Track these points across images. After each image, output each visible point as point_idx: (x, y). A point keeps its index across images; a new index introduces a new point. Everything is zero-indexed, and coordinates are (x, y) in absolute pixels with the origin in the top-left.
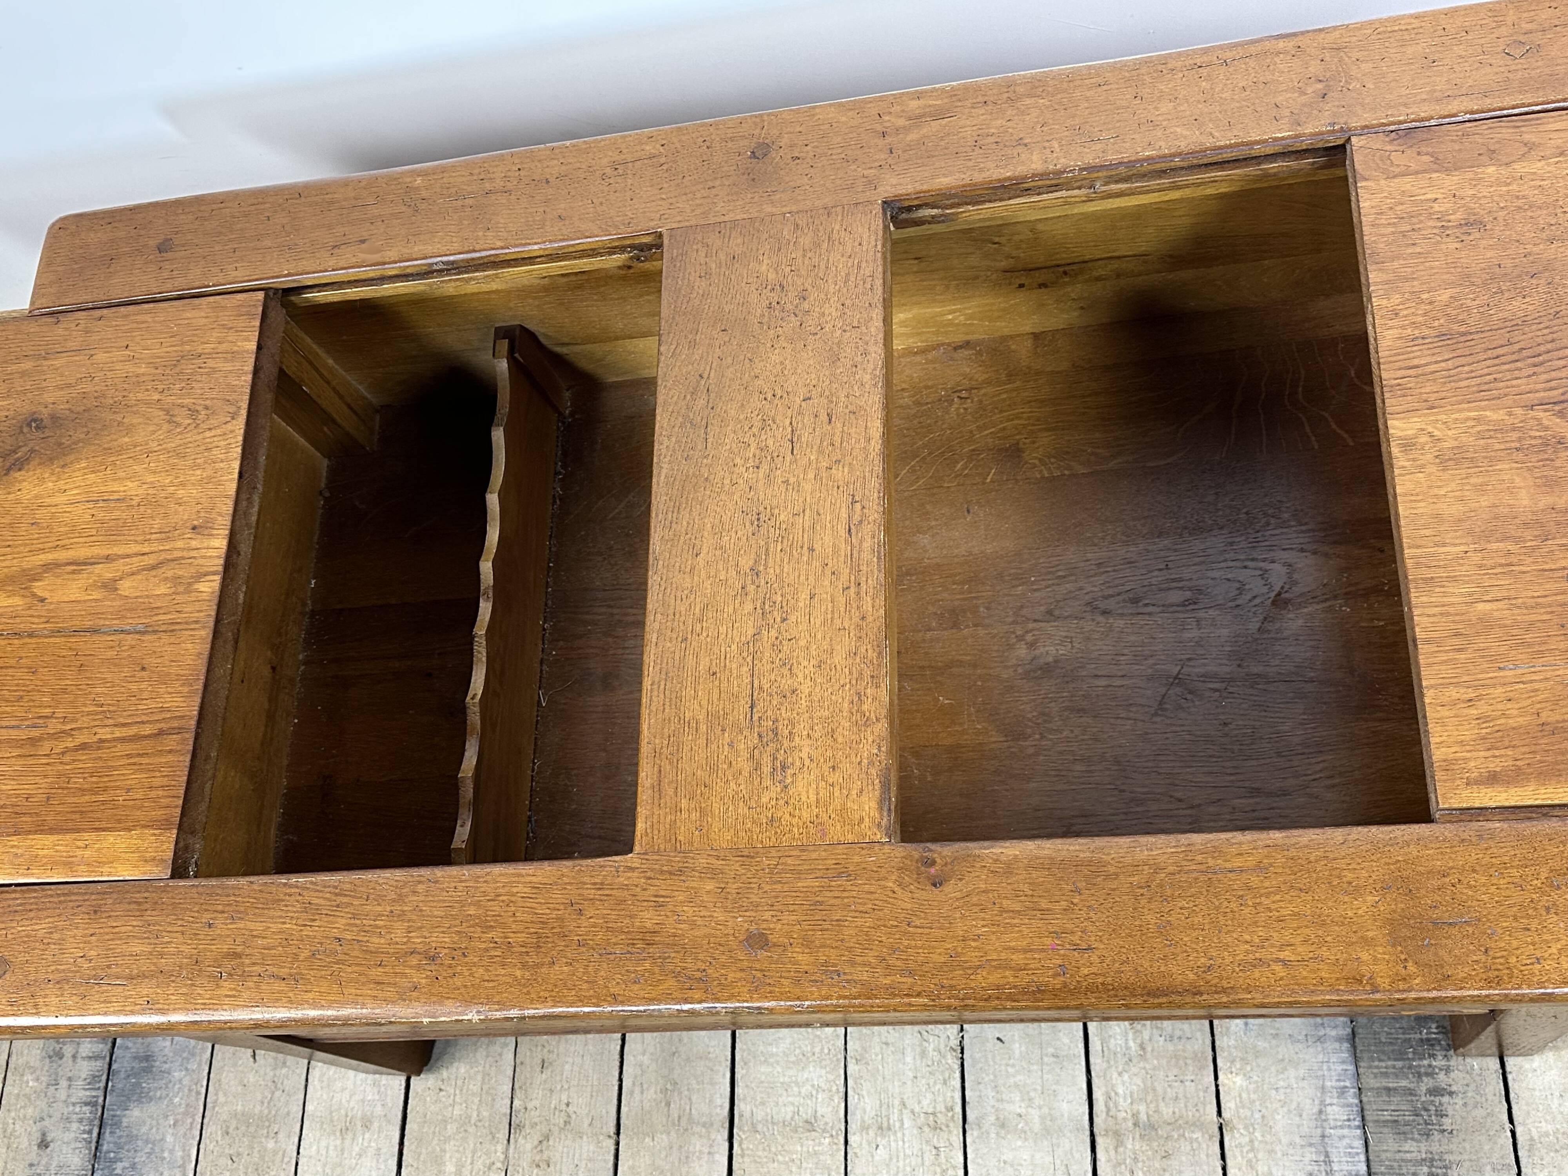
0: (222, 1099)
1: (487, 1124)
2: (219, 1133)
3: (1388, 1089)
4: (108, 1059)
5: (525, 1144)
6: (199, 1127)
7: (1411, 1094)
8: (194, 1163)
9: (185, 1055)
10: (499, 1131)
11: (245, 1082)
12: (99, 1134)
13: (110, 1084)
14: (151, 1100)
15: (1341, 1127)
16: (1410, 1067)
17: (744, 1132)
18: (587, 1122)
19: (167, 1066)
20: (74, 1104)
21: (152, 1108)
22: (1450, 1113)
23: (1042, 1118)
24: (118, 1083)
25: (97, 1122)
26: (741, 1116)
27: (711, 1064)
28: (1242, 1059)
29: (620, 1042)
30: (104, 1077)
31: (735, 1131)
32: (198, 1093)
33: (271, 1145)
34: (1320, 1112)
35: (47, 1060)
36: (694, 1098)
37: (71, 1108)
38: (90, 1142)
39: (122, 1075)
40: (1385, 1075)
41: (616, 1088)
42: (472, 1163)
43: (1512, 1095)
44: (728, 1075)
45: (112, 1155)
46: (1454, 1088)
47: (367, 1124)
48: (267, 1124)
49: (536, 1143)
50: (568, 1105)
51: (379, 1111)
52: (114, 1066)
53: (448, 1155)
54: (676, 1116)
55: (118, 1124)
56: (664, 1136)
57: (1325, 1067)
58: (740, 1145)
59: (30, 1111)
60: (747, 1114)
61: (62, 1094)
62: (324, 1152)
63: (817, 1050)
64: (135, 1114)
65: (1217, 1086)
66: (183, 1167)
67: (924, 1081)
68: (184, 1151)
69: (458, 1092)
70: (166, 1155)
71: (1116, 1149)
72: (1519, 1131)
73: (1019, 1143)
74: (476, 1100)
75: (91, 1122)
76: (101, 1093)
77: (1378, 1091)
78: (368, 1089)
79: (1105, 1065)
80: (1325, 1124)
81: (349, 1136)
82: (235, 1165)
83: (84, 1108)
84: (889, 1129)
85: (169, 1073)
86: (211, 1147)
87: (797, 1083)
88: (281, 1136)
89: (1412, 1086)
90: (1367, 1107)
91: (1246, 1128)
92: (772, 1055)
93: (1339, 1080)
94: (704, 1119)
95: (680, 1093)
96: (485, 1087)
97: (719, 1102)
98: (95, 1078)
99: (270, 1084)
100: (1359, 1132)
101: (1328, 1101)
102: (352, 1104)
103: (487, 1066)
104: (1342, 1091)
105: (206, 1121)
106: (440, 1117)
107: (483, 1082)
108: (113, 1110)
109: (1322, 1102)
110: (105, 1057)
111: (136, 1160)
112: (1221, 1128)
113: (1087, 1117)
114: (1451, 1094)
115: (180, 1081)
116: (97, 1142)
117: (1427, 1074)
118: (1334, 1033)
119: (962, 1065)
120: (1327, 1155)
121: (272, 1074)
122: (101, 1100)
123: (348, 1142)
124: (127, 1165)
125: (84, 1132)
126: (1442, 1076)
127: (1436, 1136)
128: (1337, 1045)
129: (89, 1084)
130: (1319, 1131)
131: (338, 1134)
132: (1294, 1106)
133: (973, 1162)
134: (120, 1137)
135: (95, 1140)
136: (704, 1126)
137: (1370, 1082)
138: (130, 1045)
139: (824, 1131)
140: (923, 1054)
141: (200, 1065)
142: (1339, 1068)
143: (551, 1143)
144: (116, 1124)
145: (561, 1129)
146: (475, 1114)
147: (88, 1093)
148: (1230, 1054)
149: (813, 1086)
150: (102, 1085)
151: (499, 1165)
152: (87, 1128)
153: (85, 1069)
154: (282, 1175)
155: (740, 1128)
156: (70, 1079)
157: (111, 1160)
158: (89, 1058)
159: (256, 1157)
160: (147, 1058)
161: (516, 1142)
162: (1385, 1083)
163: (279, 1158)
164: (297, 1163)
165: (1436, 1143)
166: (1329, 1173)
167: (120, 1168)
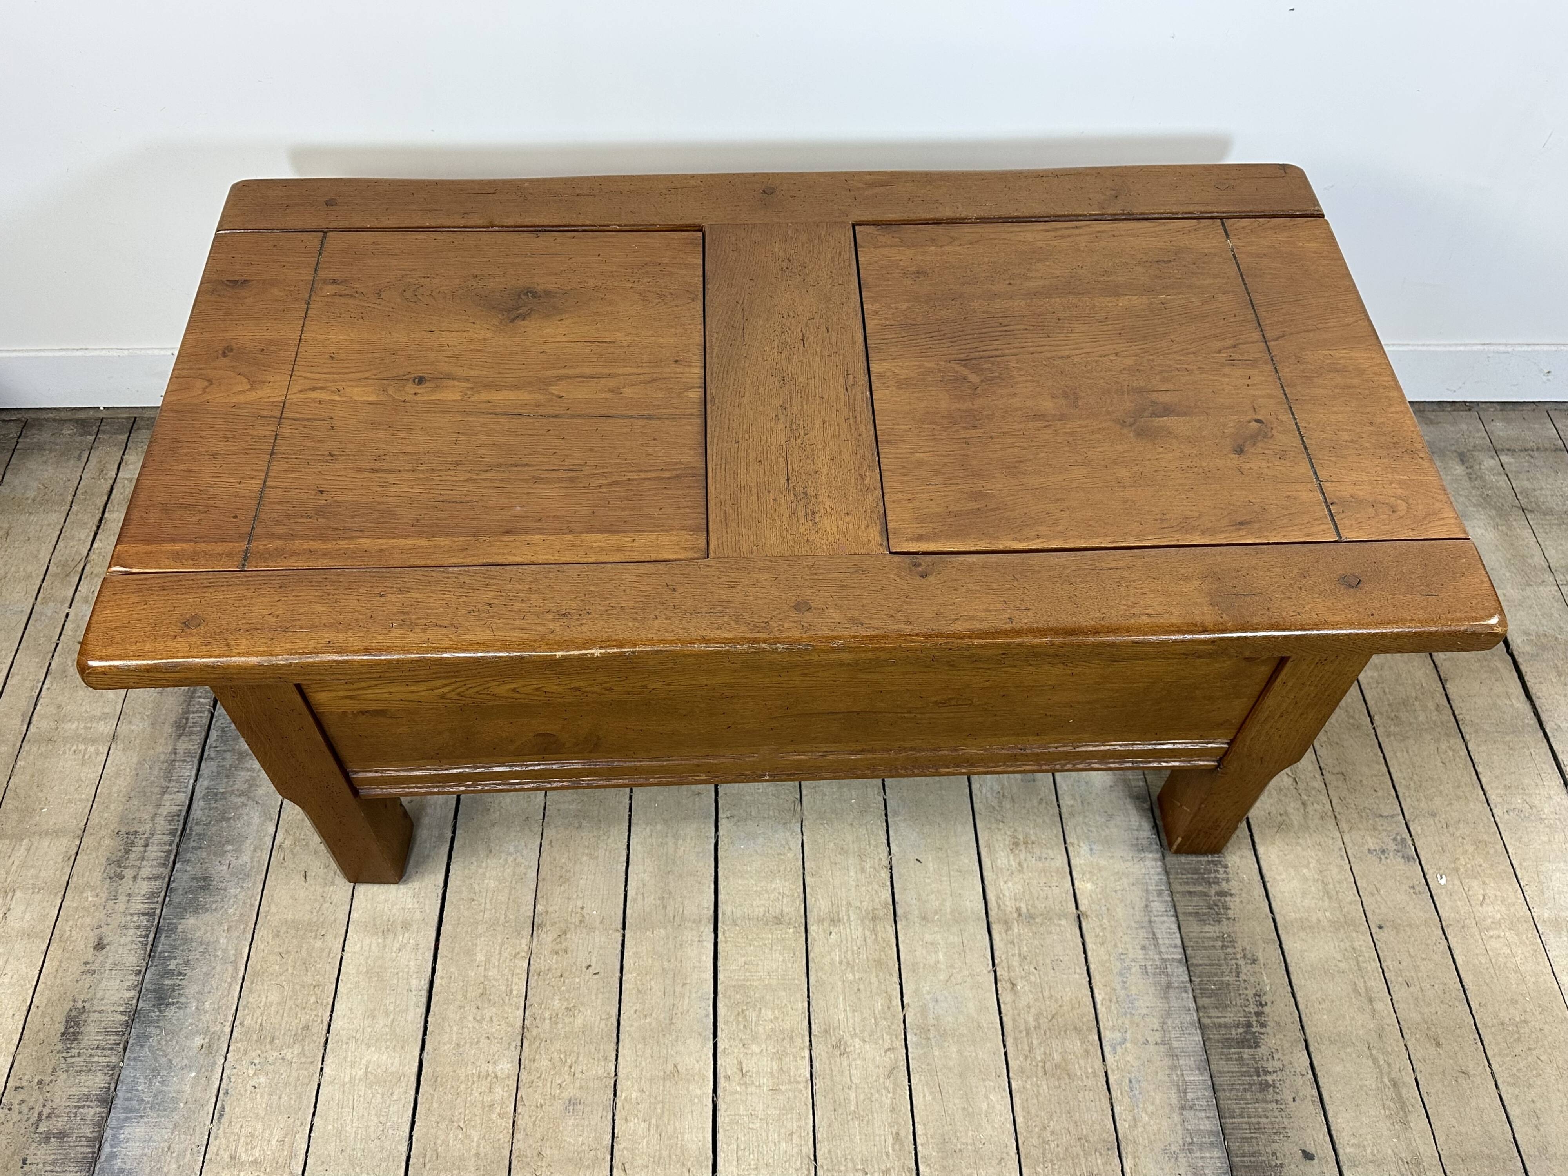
0: (274, 909)
1: (513, 924)
2: (270, 936)
3: (1190, 893)
4: (167, 879)
5: (546, 937)
6: (251, 932)
7: (1205, 895)
8: (245, 959)
9: (241, 876)
10: (523, 929)
11: (297, 897)
12: (154, 939)
13: (167, 899)
14: (207, 910)
15: (1162, 916)
16: (1203, 878)
17: (727, 925)
18: (598, 921)
19: (223, 885)
20: (132, 915)
21: (207, 917)
22: (1232, 907)
23: (953, 912)
24: (177, 898)
25: (153, 929)
26: (724, 914)
27: (699, 879)
28: (1090, 872)
29: (625, 864)
30: (163, 894)
31: (720, 924)
32: (252, 905)
33: (318, 944)
34: (1147, 906)
35: (109, 881)
36: (686, 903)
37: (129, 918)
38: (146, 944)
39: (180, 892)
40: (1187, 883)
41: (623, 896)
42: (500, 953)
43: (1271, 896)
44: (712, 887)
45: (166, 954)
46: (1233, 892)
47: (406, 926)
48: (316, 928)
49: (556, 936)
50: (582, 908)
51: (418, 915)
52: (173, 885)
53: (479, 948)
54: (672, 916)
55: (173, 929)
56: (662, 930)
57: (1147, 877)
58: (724, 933)
59: (88, 920)
60: (729, 913)
61: (121, 906)
62: (367, 948)
63: (782, 869)
64: (190, 921)
65: (1074, 890)
66: (235, 962)
67: (864, 888)
68: (236, 950)
69: (488, 901)
70: (219, 953)
71: (1006, 931)
72: (1277, 918)
73: (936, 929)
74: (504, 907)
75: (148, 929)
76: (159, 906)
77: (1184, 893)
78: (409, 900)
79: (995, 877)
80: (1151, 914)
81: (391, 936)
82: (284, 960)
83: (142, 918)
84: (839, 921)
85: (225, 890)
86: (262, 947)
88: (327, 937)
89: (1205, 890)
90: (1177, 904)
91: (1097, 916)
92: (747, 872)
93: (1157, 886)
94: (694, 917)
95: (674, 899)
96: (511, 897)
97: (706, 905)
98: (153, 894)
99: (319, 898)
100: (1174, 919)
101: (1151, 899)
102: (394, 911)
103: (514, 882)
104: (1160, 893)
105: (257, 927)
106: (472, 920)
107: (510, 894)
108: (170, 919)
109: (1147, 900)
110: (164, 879)
111: (190, 958)
112: (1079, 917)
113: (984, 911)
114: (1231, 895)
115: (235, 896)
116: (152, 945)
117: (1214, 883)
118: (1151, 855)
119: (891, 877)
120: (1154, 934)
121: (321, 890)
122: (158, 912)
123: (388, 941)
124: (181, 962)
125: (141, 936)
126: (1224, 884)
127: (1225, 922)
128: (1154, 863)
129: (148, 898)
130: (1147, 918)
131: (380, 934)
132: (1128, 902)
133: (903, 942)
134: (174, 940)
135: (150, 943)
136: (694, 922)
137: (1177, 887)
138: (188, 869)
139: (789, 924)
140: (863, 870)
141: (255, 883)
142: (1157, 878)
143: (568, 936)
144: (172, 930)
145: (576, 926)
146: (503, 917)
147: (146, 906)
148: (1082, 869)
149: (779, 893)
150: (160, 899)
151: (523, 954)
152: (143, 933)
153: (145, 887)
154: (328, 967)
155: (723, 923)
156: (129, 895)
157: (165, 959)
158: (149, 879)
159: (304, 953)
160: (205, 879)
161: (538, 936)
162: (1187, 888)
163: (325, 954)
164: (342, 958)
165: (1225, 926)
166: (1157, 945)
167: (172, 965)
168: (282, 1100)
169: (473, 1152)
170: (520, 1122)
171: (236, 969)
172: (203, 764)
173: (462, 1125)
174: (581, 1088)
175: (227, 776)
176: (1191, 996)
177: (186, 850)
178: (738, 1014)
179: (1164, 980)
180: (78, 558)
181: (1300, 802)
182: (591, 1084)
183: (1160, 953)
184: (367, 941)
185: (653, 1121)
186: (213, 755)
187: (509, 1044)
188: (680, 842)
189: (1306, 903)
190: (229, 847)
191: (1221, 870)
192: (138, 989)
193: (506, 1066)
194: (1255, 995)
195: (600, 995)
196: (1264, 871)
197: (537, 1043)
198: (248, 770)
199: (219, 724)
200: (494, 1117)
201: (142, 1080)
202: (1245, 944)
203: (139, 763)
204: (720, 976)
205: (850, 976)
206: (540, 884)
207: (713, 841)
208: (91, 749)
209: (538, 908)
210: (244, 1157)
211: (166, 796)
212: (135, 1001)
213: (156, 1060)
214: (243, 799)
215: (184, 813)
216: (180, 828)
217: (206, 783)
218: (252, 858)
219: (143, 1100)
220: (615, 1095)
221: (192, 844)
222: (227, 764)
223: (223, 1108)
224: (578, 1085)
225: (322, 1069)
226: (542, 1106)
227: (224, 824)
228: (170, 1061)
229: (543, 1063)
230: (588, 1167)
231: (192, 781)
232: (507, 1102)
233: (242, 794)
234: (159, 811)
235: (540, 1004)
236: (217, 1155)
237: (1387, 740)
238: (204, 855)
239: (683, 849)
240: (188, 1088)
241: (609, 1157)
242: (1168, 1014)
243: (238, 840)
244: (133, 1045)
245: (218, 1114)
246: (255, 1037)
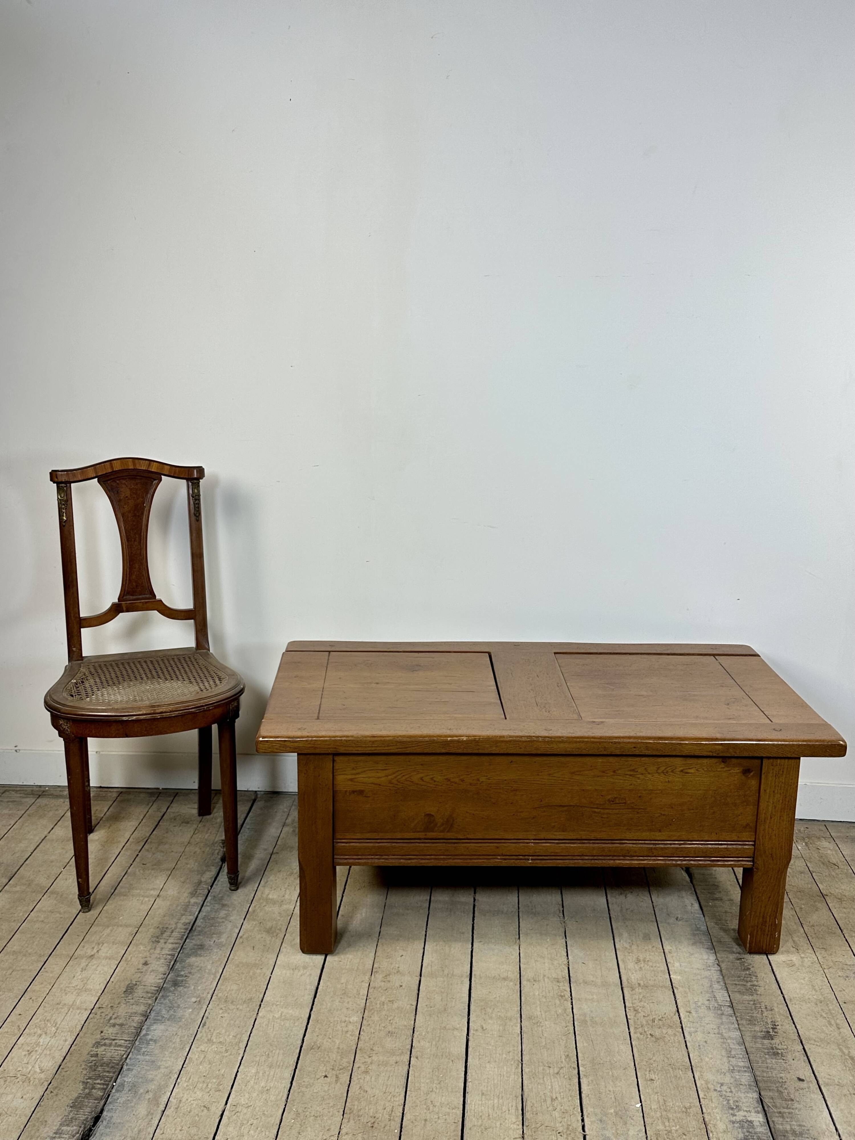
0: (236, 959)
1: (361, 971)
2: (234, 967)
3: (736, 984)
4: (182, 944)
5: (379, 976)
6: (224, 965)
7: (745, 986)
8: (220, 973)
9: (220, 946)
10: (367, 973)
11: (248, 955)
12: (174, 964)
13: (181, 952)
14: (202, 956)
15: (719, 990)
16: (744, 979)
17: (476, 979)
18: (407, 972)
19: (211, 948)
20: (163, 955)
21: (202, 958)
22: (760, 991)
23: (602, 982)
24: (186, 951)
25: (173, 960)
26: (475, 975)
27: (462, 962)
30: (179, 949)
31: (473, 978)
32: (225, 956)
33: (259, 971)
34: (711, 986)
35: (152, 943)
36: (454, 970)
37: (161, 956)
38: (170, 965)
39: (188, 949)
40: (734, 981)
41: (421, 963)
42: (354, 980)
43: (782, 988)
44: (469, 965)
45: (180, 969)
46: (760, 985)
47: (305, 968)
48: (257, 966)
49: (384, 976)
50: (399, 967)
51: (311, 964)
52: (184, 947)
53: (343, 978)
54: (447, 974)
55: (183, 961)
56: (441, 978)
57: (711, 976)
59: (140, 956)
61: (158, 951)
62: (284, 974)
63: (508, 961)
64: (193, 959)
66: (215, 974)
68: (216, 971)
70: (207, 971)
71: (632, 990)
72: (785, 996)
73: (593, 987)
74: (357, 965)
75: (171, 960)
76: (177, 953)
77: (732, 984)
78: (307, 959)
80: (713, 989)
81: (297, 970)
82: (240, 976)
83: (168, 956)
84: (538, 981)
85: (211, 950)
86: (229, 971)
87: (499, 968)
88: (263, 970)
89: (745, 984)
90: (728, 987)
91: (683, 989)
92: (488, 961)
93: (717, 980)
95: (448, 968)
96: (361, 960)
97: (465, 971)
98: (174, 949)
99: (260, 956)
100: (726, 991)
101: (713, 984)
102: (299, 962)
104: (718, 982)
105: (227, 964)
106: (339, 968)
108: (182, 958)
109: (711, 984)
110: (180, 944)
111: (192, 971)
112: (673, 988)
113: (619, 983)
114: (759, 987)
115: (217, 952)
116: (173, 966)
118: (714, 968)
119: (568, 968)
120: (714, 996)
121: (261, 954)
122: (176, 955)
123: (296, 972)
124: (187, 972)
126: (755, 982)
127: (755, 995)
128: (715, 971)
129: (172, 950)
130: (711, 990)
131: (291, 970)
132: (701, 984)
133: (574, 990)
134: (184, 965)
135: (172, 964)
136: (459, 976)
137: (728, 981)
138: (193, 942)
139: (511, 980)
140: (553, 963)
141: (227, 949)
143: (391, 976)
145: (395, 973)
146: (356, 968)
147: (170, 952)
148: (675, 971)
149: (506, 970)
150: (178, 951)
151: (366, 981)
152: (168, 961)
153: (170, 946)
154: (263, 980)
155: (475, 977)
156: (162, 948)
157: (179, 971)
158: (172, 943)
159: (251, 974)
160: (201, 945)
161: (375, 976)
162: (735, 982)
163: (262, 974)
164: (270, 977)
165: (755, 997)
166: (716, 1000)
167: (182, 973)
168: (236, 1023)
169: (336, 1047)
170: (362, 1037)
171: (215, 977)
172: (203, 908)
173: (331, 1037)
174: (395, 1028)
175: (216, 912)
176: (734, 1018)
177: (192, 936)
178: (482, 1009)
179: (719, 1012)
180: (144, 837)
181: (799, 957)
182: (401, 1027)
183: (718, 1003)
184: (284, 972)
185: (434, 1043)
186: (208, 904)
187: (358, 1012)
188: (452, 949)
189: (802, 992)
190: (215, 936)
191: (754, 978)
192: (164, 979)
193: (356, 1018)
194: (772, 1022)
195: (407, 998)
196: (778, 980)
197: (373, 1011)
198: (226, 910)
199: (212, 894)
200: (348, 1035)
201: (164, 1010)
202: (766, 1004)
203: (170, 905)
204: (472, 995)
205: (544, 1000)
206: (376, 958)
207: (471, 950)
208: (147, 899)
209: (375, 966)
210: (214, 1040)
211: (183, 917)
212: (162, 984)
213: (172, 1004)
214: (224, 920)
215: (192, 923)
216: (190, 928)
217: (204, 914)
218: (226, 940)
219: (164, 1017)
220: (413, 1032)
221: (195, 933)
222: (216, 908)
223: (205, 1022)
224: (393, 1027)
225: (258, 1014)
226: (374, 1033)
227: (213, 928)
228: (179, 1005)
229: (376, 1018)
230: (398, 1055)
231: (197, 913)
232: (355, 1031)
233: (223, 918)
234: (180, 921)
235: (375, 998)
236: (201, 1038)
237: (850, 939)
238: (201, 937)
239: (453, 952)
240: (188, 1015)
241: (409, 1053)
242: (722, 1023)
243: (220, 934)
244: (160, 999)
245: (202, 1023)
246: (223, 1000)
